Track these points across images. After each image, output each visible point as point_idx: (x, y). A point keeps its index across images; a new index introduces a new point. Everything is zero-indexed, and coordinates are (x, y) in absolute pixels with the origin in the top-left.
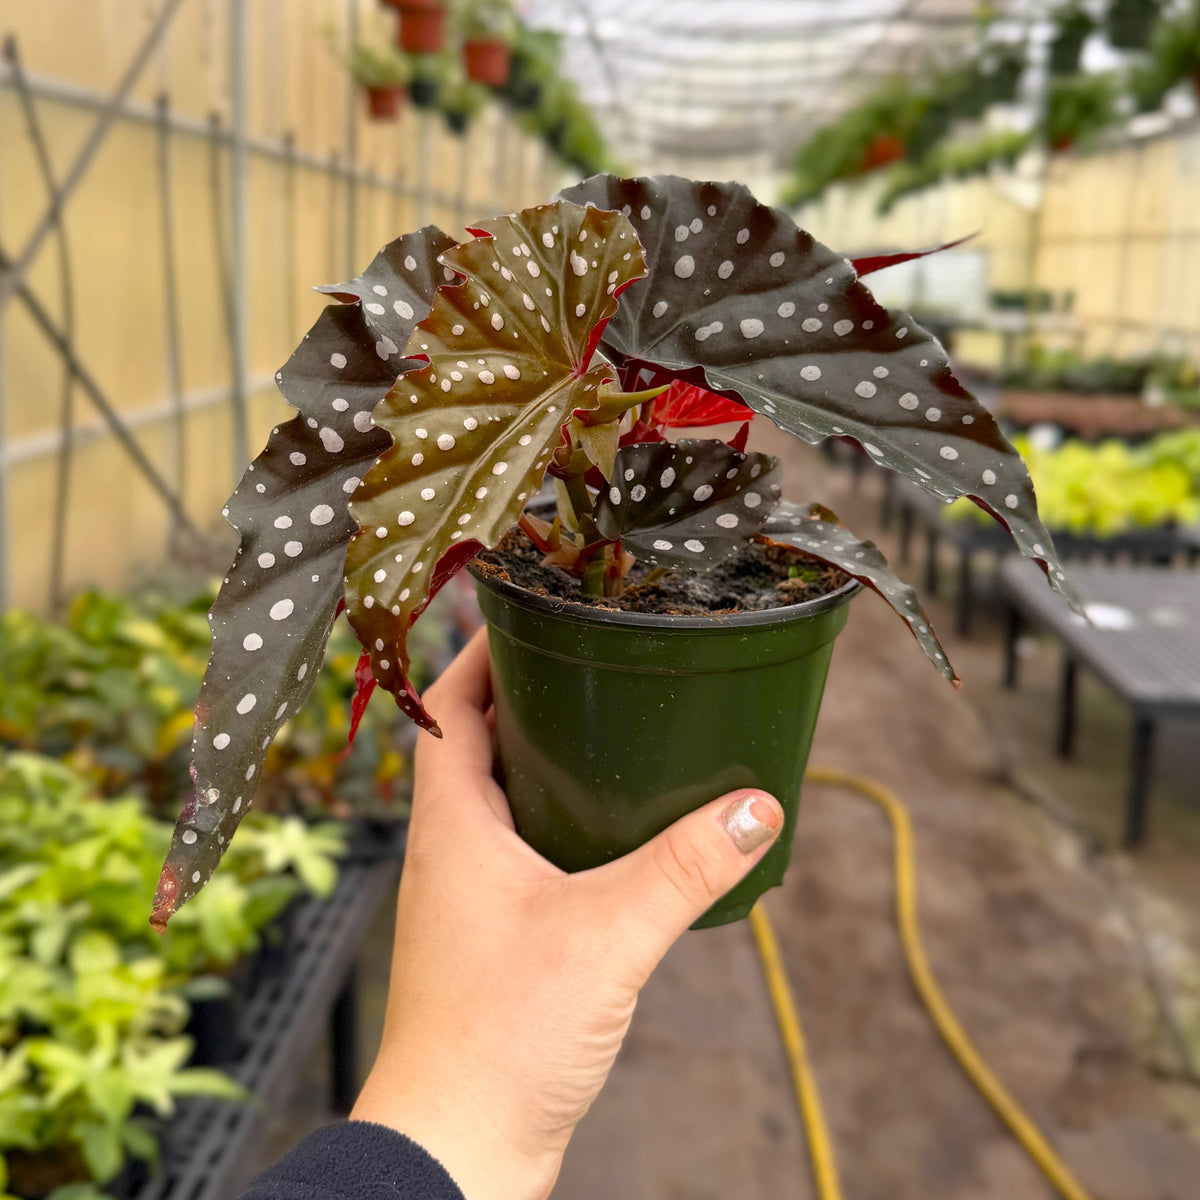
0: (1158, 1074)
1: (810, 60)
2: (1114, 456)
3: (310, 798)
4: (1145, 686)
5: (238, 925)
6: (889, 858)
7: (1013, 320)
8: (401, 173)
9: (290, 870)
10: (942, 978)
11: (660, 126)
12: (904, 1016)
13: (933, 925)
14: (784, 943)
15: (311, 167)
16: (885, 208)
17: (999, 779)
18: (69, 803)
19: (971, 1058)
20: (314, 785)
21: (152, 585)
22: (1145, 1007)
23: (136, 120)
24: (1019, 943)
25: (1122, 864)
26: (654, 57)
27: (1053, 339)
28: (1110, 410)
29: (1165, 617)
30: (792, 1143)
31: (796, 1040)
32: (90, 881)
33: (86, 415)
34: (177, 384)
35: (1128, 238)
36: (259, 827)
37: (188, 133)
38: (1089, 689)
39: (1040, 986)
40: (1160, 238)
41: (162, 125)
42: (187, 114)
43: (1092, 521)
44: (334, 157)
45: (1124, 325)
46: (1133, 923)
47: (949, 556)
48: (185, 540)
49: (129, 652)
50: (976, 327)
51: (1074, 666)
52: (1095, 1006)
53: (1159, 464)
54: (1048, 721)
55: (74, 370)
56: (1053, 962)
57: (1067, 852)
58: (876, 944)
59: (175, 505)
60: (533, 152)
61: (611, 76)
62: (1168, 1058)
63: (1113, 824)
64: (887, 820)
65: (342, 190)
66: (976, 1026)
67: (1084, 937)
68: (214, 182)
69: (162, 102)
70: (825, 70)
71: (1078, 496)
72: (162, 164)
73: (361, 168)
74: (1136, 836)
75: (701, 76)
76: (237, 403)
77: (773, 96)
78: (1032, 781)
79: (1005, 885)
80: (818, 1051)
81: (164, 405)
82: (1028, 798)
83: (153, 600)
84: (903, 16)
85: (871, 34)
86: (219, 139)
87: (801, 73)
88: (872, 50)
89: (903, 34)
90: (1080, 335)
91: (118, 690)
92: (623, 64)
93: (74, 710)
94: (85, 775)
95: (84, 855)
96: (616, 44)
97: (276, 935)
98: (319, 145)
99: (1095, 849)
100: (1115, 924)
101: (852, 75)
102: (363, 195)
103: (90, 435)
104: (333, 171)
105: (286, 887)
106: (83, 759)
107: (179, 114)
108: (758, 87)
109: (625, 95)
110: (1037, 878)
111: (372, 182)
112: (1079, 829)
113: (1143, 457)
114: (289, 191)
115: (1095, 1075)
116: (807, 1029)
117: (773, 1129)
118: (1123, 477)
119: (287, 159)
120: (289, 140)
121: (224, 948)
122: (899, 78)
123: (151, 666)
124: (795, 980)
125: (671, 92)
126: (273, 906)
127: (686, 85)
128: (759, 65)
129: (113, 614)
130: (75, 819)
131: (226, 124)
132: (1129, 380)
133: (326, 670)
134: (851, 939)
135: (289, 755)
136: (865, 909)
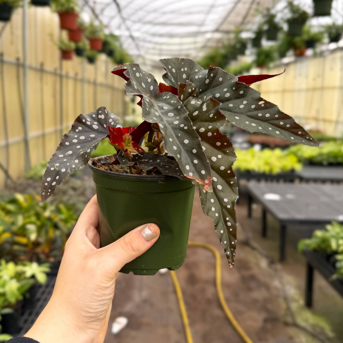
0: (286, 324)
1: (195, 43)
2: (278, 152)
3: (42, 257)
4: (282, 215)
5: (16, 293)
6: (214, 267)
8: (76, 74)
9: (33, 277)
10: (227, 300)
11: (153, 61)
12: (217, 312)
13: (226, 285)
14: (184, 292)
17: (246, 243)
19: (235, 322)
20: (44, 253)
22: (283, 306)
24: (249, 289)
25: (279, 266)
26: (150, 42)
29: (290, 196)
31: (186, 320)
34: (6, 137)
35: (284, 91)
36: (24, 265)
37: (10, 63)
38: (269, 218)
39: (255, 301)
40: (292, 91)
41: (2, 61)
43: (271, 170)
44: (56, 70)
46: (281, 283)
48: (9, 182)
51: (265, 212)
52: (270, 306)
54: (259, 226)
56: (259, 294)
57: (264, 263)
58: (210, 292)
59: (6, 172)
61: (138, 47)
62: (289, 320)
63: (276, 255)
64: (214, 256)
65: (58, 79)
66: (237, 314)
67: (267, 287)
68: (18, 77)
69: (1, 55)
70: (199, 45)
71: (267, 163)
72: (2, 72)
73: (64, 73)
74: (282, 259)
75: (164, 47)
76: (26, 141)
78: (255, 244)
79: (246, 273)
80: (192, 323)
81: (2, 142)
82: (254, 249)
84: (217, 30)
85: (209, 36)
86: (19, 65)
87: (192, 46)
88: (209, 40)
89: (218, 36)
92: (141, 44)
96: (138, 38)
97: (28, 295)
99: (271, 262)
100: (276, 283)
101: (204, 47)
102: (64, 81)
104: (55, 74)
105: (31, 281)
107: (7, 58)
108: (181, 50)
109: (142, 52)
110: (255, 271)
111: (67, 77)
112: (267, 257)
113: (286, 152)
114: (41, 79)
115: (269, 326)
116: (189, 317)
118: (280, 158)
119: (41, 70)
120: (42, 65)
121: (12, 300)
122: (217, 48)
124: (186, 303)
125: (157, 52)
126: (27, 287)
127: (161, 50)
128: (181, 44)
131: (21, 61)
133: (49, 219)
134: (203, 291)
135: (36, 244)
136: (207, 282)
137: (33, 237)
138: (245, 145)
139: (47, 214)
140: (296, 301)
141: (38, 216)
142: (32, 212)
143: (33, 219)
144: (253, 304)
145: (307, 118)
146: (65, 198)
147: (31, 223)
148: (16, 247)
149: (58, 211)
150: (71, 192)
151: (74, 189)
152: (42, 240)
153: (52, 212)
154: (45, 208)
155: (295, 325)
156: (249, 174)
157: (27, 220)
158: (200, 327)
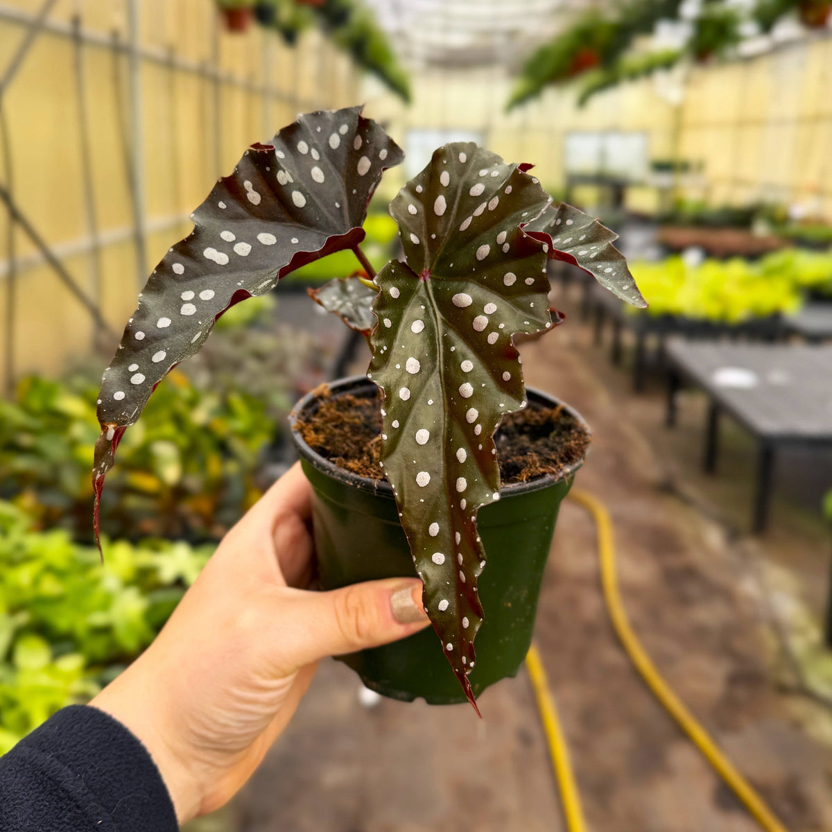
0: (783, 690)
2: (737, 269)
3: (196, 524)
5: (140, 625)
6: (594, 544)
7: (664, 180)
8: (251, 76)
9: (180, 581)
10: (636, 627)
11: (430, 46)
12: (611, 656)
13: (629, 591)
15: (186, 70)
16: (583, 101)
17: (666, 489)
18: (16, 535)
19: (659, 684)
20: (199, 514)
21: (80, 370)
22: (771, 643)
23: (56, 33)
24: (685, 601)
25: (751, 545)
27: (691, 193)
28: (731, 238)
29: (778, 377)
30: (538, 749)
31: (539, 675)
32: (29, 595)
33: (26, 249)
34: (93, 224)
35: (742, 124)
36: (156, 549)
37: (96, 44)
38: (727, 427)
39: (701, 631)
40: (759, 123)
41: (76, 38)
42: (94, 30)
44: (203, 63)
45: (738, 182)
46: (761, 586)
47: (629, 339)
48: (105, 339)
49: (61, 421)
50: (641, 185)
51: (718, 409)
52: (740, 644)
53: (770, 274)
54: (697, 448)
55: (15, 216)
56: (709, 614)
57: (714, 538)
58: (589, 605)
59: (96, 313)
60: (343, 64)
62: (788, 678)
63: (744, 517)
64: (592, 519)
65: (209, 87)
66: (662, 661)
67: (727, 595)
68: (116, 79)
69: (76, 21)
71: (716, 297)
72: (77, 66)
73: (222, 71)
74: (760, 525)
76: (139, 240)
77: (506, 25)
78: (689, 490)
79: (674, 561)
80: (555, 681)
81: (82, 241)
82: (686, 502)
83: (80, 382)
86: (119, 49)
90: (708, 190)
91: (54, 448)
93: (21, 464)
94: (29, 512)
95: (23, 576)
98: (191, 55)
99: (733, 535)
100: (748, 587)
102: (224, 91)
103: (30, 264)
104: (202, 73)
106: (28, 500)
107: (90, 30)
108: (496, 19)
109: (407, 24)
110: (695, 556)
111: (230, 82)
112: (722, 521)
113: (757, 269)
114: (170, 88)
115: (742, 693)
117: (525, 739)
118: (745, 283)
119: (169, 64)
120: (171, 50)
123: (78, 430)
125: (437, 21)
127: (447, 16)
129: (49, 392)
130: (19, 547)
131: (124, 38)
132: (742, 219)
133: (206, 430)
134: (573, 602)
135: (179, 492)
136: (581, 581)
137: (171, 473)
138: (652, 253)
139: (200, 416)
140: (801, 631)
141: (179, 421)
142: (164, 414)
143: (169, 429)
144: (698, 637)
145: (796, 190)
146: (240, 379)
147: (165, 439)
148: (132, 502)
149: (226, 410)
150: (252, 365)
151: (260, 356)
152: (194, 482)
153: (214, 413)
154: (193, 403)
155: (806, 693)
156: (669, 323)
157: (155, 433)
158: (575, 693)
